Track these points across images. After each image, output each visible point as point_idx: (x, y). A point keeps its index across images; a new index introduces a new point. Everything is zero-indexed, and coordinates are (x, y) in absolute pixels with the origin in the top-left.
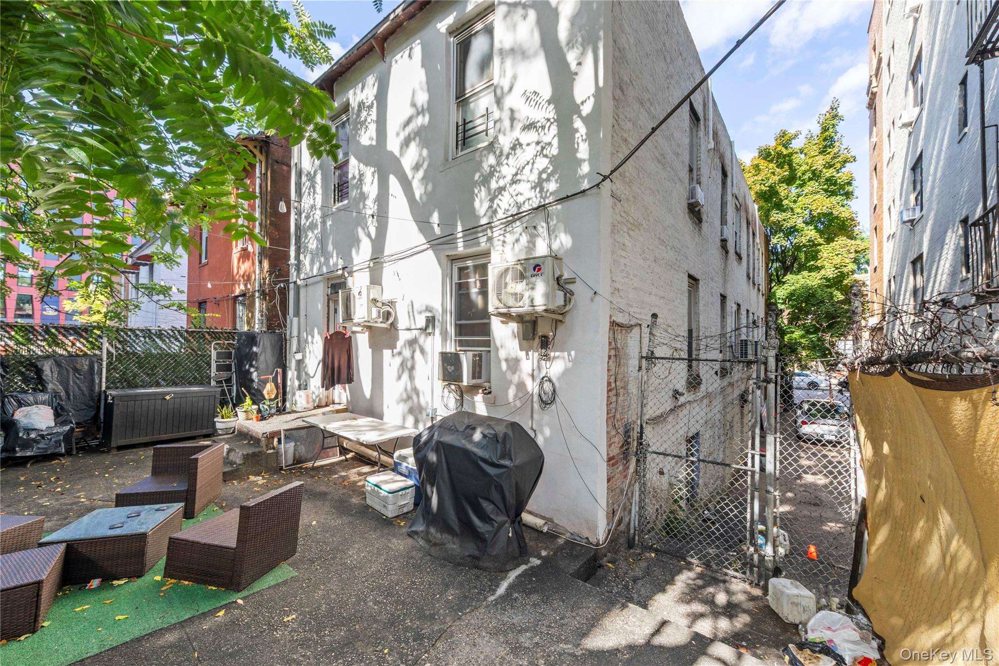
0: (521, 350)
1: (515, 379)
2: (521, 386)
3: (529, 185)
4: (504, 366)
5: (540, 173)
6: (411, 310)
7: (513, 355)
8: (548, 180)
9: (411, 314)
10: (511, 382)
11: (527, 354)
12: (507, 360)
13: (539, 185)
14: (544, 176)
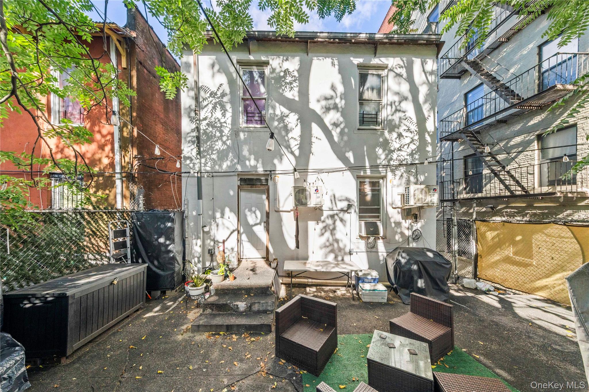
0: (403, 219)
1: (399, 230)
2: (402, 234)
3: (406, 153)
4: (393, 225)
5: (412, 151)
6: (333, 199)
7: (398, 221)
8: (415, 154)
9: (333, 201)
10: (397, 232)
11: (405, 221)
12: (395, 223)
13: (412, 154)
14: (414, 152)
